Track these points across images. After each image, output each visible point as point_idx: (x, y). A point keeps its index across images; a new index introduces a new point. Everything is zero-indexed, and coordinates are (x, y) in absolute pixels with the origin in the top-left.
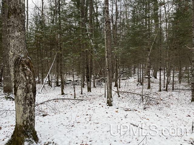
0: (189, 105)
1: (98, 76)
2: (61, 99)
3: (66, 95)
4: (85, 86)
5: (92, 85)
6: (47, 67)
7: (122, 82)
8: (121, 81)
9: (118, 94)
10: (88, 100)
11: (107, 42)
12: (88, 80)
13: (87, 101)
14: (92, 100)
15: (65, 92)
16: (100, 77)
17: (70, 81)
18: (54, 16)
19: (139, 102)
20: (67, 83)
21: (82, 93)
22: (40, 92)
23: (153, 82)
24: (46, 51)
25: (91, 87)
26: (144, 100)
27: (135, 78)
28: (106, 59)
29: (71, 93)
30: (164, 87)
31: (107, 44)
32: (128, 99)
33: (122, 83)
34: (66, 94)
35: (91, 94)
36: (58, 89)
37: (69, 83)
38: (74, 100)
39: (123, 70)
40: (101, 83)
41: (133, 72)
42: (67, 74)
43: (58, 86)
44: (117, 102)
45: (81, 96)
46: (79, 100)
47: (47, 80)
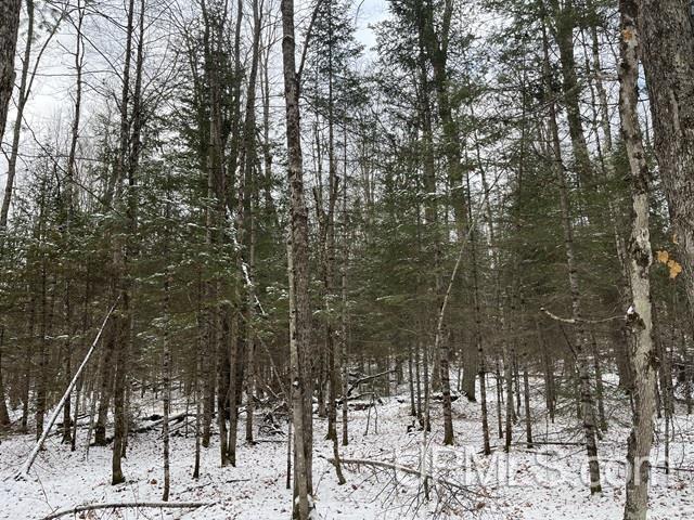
0: (583, 508)
1: (265, 394)
2: (108, 507)
3: (129, 487)
4: (211, 441)
5: (241, 434)
6: (65, 366)
7: (357, 418)
8: (352, 413)
9: (339, 473)
10: (218, 506)
11: (295, 284)
12: (228, 415)
13: (213, 508)
14: (236, 503)
15: (126, 471)
16: (273, 399)
17: (155, 418)
18: (113, 182)
19: (415, 504)
20: (142, 431)
21: (196, 475)
22: (24, 474)
23: (462, 417)
24: (67, 304)
25: (238, 442)
26: (433, 494)
27: (401, 402)
28: (292, 341)
29: (152, 477)
30: (501, 436)
31: (295, 288)
32: (375, 491)
33: (357, 423)
34: (131, 482)
35: (234, 473)
36: (100, 457)
37: (149, 429)
38: (161, 506)
39: (361, 370)
40: (277, 427)
41: (392, 377)
42: (145, 388)
43: (101, 441)
44: (335, 505)
45: (193, 485)
46: (182, 506)
47: (60, 420)
